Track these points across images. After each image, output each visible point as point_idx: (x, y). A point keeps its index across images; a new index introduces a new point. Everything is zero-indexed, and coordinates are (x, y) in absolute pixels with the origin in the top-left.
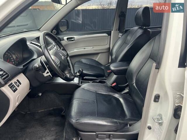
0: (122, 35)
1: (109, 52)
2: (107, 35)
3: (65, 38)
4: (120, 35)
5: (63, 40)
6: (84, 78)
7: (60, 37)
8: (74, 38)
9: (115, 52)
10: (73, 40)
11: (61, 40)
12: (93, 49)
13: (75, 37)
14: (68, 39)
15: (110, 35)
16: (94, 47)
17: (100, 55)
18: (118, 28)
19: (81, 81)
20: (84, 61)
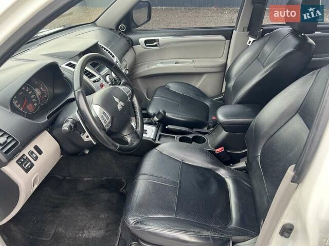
0: (254, 41)
1: (224, 72)
2: (223, 38)
3: (142, 40)
4: (250, 42)
5: (138, 44)
6: (167, 127)
7: (133, 37)
8: (158, 41)
9: (235, 75)
10: (156, 46)
11: (134, 43)
12: (193, 65)
13: (159, 38)
14: (146, 42)
15: (231, 39)
16: (195, 60)
17: (205, 76)
18: (247, 25)
19: (159, 133)
20: (173, 87)
